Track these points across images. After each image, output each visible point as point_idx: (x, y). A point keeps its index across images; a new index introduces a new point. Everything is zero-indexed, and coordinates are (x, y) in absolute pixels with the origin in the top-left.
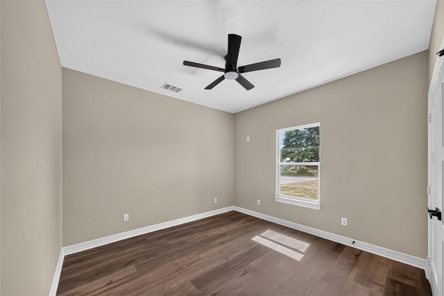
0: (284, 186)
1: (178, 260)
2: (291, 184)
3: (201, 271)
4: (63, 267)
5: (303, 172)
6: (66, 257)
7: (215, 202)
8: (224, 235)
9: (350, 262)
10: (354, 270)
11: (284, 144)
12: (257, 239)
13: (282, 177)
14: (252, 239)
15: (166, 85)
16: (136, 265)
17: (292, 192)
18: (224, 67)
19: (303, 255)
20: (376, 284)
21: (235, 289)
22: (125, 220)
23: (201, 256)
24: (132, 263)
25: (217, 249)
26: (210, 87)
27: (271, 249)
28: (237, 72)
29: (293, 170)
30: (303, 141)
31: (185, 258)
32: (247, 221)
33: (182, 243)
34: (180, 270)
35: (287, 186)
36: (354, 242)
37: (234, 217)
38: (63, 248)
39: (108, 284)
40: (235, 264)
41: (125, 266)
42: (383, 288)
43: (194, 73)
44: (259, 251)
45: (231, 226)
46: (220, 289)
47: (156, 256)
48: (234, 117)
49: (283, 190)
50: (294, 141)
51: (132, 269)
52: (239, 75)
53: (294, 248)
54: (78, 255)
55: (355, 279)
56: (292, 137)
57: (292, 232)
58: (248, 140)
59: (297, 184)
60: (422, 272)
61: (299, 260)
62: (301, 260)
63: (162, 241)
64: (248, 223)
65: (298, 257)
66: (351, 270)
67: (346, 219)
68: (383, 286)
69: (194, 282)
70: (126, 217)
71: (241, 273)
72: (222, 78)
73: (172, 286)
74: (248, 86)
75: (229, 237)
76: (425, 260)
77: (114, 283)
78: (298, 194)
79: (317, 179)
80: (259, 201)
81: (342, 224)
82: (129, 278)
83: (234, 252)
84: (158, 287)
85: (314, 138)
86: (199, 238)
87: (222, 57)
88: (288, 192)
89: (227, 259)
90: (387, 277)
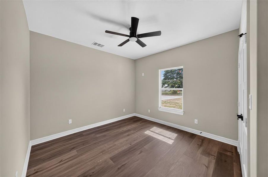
0: (164, 101)
1: (102, 147)
2: (168, 100)
3: (116, 152)
4: (31, 153)
5: (175, 93)
6: (33, 147)
7: (124, 111)
8: (129, 130)
9: (199, 144)
10: (201, 148)
11: (164, 77)
12: (148, 132)
13: (162, 96)
14: (145, 133)
15: (95, 43)
16: (77, 150)
17: (168, 105)
18: (129, 34)
19: (173, 141)
20: (212, 155)
21: (135, 162)
22: (69, 123)
23: (116, 143)
24: (74, 149)
25: (125, 139)
26: (121, 45)
27: (156, 138)
28: (136, 37)
29: (169, 92)
30: (175, 75)
31: (106, 145)
32: (143, 122)
33: (105, 136)
34: (103, 152)
35: (166, 101)
36: (201, 133)
37: (135, 120)
38: (30, 141)
39: (60, 162)
40: (136, 147)
41: (70, 151)
42: (216, 157)
43: (111, 37)
44: (149, 139)
45: (133, 126)
46: (127, 162)
47: (89, 144)
48: (135, 62)
49: (163, 104)
50: (170, 75)
51: (74, 153)
52: (138, 39)
53: (169, 137)
54: (40, 145)
55: (201, 153)
56: (169, 73)
57: (168, 128)
58: (143, 75)
59: (171, 100)
60: (236, 148)
61: (171, 144)
62: (172, 144)
63: (93, 135)
64: (143, 123)
65: (171, 142)
66: (199, 148)
67: (197, 120)
68: (215, 156)
69: (112, 159)
70: (70, 121)
71: (139, 152)
72: (128, 40)
73: (99, 161)
74: (143, 45)
75: (132, 132)
76: (237, 141)
77: (62, 161)
78: (171, 106)
79: (181, 97)
80: (149, 110)
81: (195, 123)
82: (72, 158)
83: (135, 140)
84: (90, 162)
85: (181, 73)
86: (114, 133)
87: (128, 28)
88: (166, 105)
89: (131, 145)
90: (218, 151)
